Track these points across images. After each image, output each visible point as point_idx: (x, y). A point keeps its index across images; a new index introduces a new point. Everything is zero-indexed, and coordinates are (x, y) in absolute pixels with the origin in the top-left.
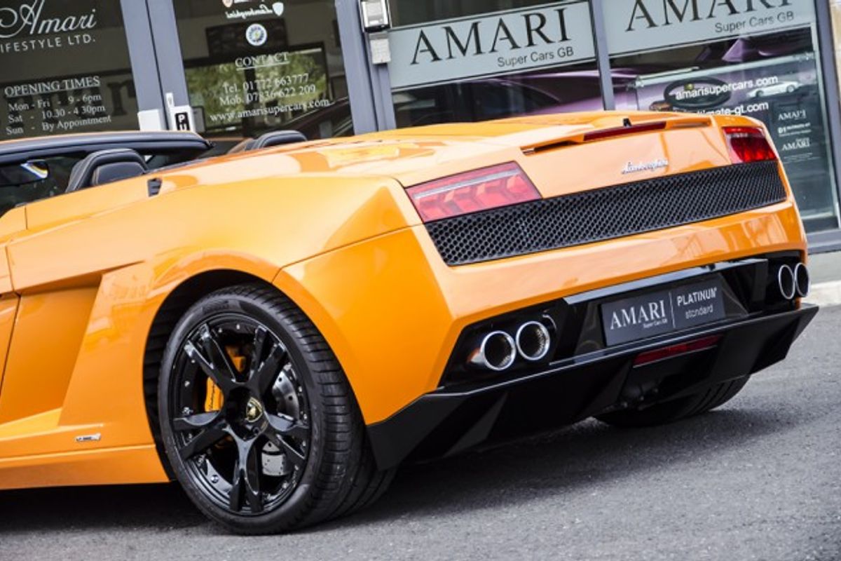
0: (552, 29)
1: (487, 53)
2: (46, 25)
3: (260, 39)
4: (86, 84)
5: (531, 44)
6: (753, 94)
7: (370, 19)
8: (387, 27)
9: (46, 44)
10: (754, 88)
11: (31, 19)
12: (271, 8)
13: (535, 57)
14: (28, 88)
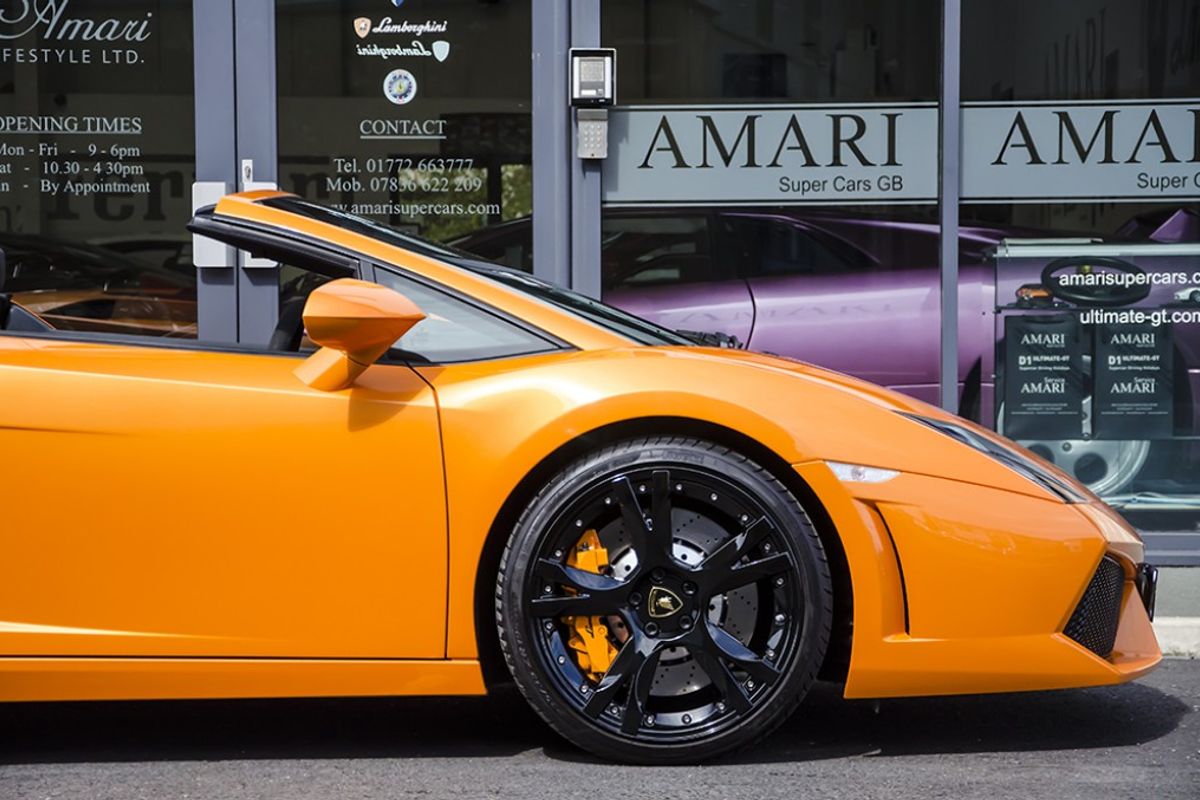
0: (874, 144)
1: (764, 166)
2: (72, 27)
3: (405, 95)
4: (119, 129)
5: (836, 162)
6: (1184, 295)
7: (582, 86)
8: (608, 103)
9: (66, 56)
10: (1186, 286)
11: (49, 16)
12: (429, 48)
13: (840, 184)
14: (28, 121)
